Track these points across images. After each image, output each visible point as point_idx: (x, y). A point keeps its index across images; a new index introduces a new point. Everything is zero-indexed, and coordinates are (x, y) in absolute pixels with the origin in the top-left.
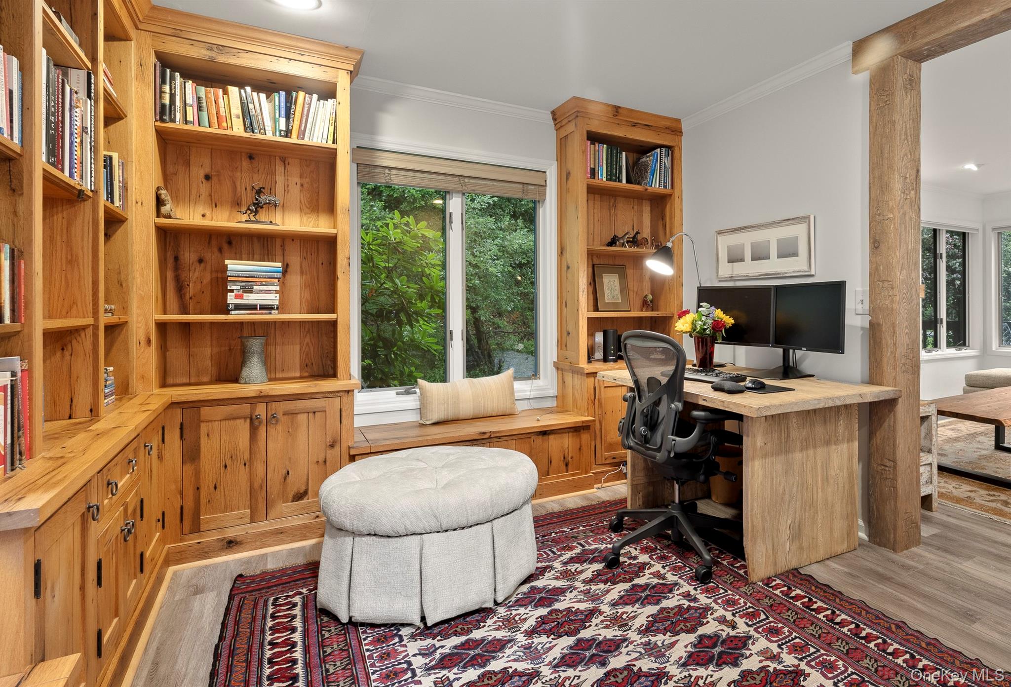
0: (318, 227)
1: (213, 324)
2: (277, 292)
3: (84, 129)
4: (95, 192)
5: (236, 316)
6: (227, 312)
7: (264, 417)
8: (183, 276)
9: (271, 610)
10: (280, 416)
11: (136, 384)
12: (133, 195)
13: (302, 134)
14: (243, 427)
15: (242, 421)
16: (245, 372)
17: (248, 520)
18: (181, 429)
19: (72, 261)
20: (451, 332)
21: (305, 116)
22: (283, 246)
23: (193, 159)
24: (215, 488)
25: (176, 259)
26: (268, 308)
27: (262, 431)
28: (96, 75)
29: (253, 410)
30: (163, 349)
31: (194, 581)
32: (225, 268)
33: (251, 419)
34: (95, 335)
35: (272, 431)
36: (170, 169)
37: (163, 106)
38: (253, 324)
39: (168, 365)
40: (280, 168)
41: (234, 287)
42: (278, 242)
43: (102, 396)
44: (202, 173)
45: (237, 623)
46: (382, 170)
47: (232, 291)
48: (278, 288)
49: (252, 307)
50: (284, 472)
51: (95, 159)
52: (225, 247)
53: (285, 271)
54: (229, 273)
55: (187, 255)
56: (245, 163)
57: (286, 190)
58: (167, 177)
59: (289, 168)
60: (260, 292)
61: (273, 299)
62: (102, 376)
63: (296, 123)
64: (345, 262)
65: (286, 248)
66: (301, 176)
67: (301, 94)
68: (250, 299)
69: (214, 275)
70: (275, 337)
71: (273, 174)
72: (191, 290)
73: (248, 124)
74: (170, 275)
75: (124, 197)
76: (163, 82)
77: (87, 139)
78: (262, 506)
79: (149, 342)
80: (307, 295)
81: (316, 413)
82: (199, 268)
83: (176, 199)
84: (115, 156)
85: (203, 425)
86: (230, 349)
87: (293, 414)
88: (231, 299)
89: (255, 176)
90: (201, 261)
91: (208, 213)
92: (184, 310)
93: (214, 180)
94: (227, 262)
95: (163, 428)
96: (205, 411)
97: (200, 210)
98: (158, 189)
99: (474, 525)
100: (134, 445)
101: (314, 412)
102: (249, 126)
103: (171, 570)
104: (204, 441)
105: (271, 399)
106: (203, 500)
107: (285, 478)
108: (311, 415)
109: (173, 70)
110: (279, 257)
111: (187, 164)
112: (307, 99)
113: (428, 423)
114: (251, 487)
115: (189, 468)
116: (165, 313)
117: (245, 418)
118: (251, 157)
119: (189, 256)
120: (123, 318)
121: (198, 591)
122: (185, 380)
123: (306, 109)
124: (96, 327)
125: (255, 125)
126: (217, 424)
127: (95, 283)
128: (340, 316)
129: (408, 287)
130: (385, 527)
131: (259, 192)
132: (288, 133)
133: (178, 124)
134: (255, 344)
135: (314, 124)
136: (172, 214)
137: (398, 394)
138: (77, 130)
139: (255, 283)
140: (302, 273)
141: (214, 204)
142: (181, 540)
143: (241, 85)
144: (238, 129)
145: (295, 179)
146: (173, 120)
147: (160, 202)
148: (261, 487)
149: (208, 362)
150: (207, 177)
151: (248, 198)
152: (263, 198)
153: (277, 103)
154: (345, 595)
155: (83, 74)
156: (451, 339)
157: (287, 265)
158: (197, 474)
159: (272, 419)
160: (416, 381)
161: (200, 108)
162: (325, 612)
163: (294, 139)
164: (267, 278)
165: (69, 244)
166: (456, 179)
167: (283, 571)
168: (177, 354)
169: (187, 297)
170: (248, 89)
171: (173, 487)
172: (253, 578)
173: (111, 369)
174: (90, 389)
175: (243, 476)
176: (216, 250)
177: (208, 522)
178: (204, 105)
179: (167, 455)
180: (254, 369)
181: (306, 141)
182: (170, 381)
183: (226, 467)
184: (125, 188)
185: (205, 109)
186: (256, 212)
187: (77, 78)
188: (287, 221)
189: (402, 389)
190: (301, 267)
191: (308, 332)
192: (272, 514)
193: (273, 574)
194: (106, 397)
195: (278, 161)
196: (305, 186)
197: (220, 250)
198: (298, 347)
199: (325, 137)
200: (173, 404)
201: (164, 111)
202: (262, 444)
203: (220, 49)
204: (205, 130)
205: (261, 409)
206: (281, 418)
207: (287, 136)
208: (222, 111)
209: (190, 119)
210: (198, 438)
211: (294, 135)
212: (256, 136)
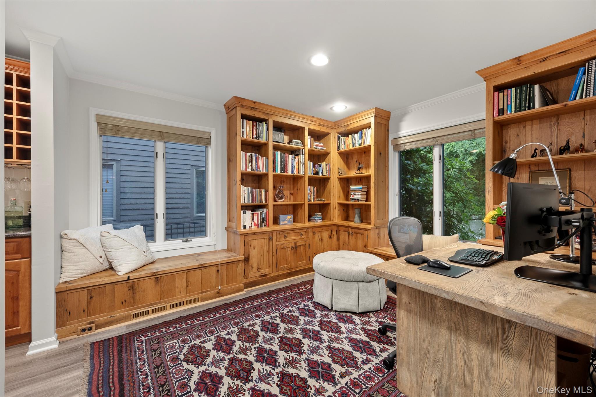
1: (348, 204)
2: (360, 195)
4: (304, 175)
5: (352, 202)
6: (350, 201)
7: (350, 232)
12: (333, 171)
13: (364, 143)
14: (347, 234)
18: (336, 232)
21: (365, 136)
23: (354, 157)
26: (358, 200)
27: (350, 236)
28: (304, 149)
29: (348, 230)
32: (350, 188)
34: (305, 206)
35: (352, 237)
37: (338, 146)
47: (352, 195)
49: (354, 199)
52: (350, 181)
54: (351, 190)
60: (357, 195)
61: (359, 197)
62: (307, 215)
63: (363, 140)
64: (373, 184)
67: (364, 130)
68: (356, 197)
69: (349, 190)
73: (353, 145)
75: (329, 172)
76: (338, 140)
84: (324, 163)
85: (340, 232)
87: (357, 233)
88: (351, 197)
94: (350, 186)
96: (340, 228)
98: (338, 168)
100: (303, 230)
108: (361, 235)
109: (340, 136)
111: (353, 159)
115: (338, 243)
116: (340, 201)
117: (347, 232)
120: (329, 202)
122: (341, 219)
123: (365, 134)
124: (304, 204)
126: (342, 232)
127: (304, 194)
128: (372, 203)
131: (359, 164)
133: (342, 150)
134: (357, 211)
135: (367, 139)
138: (299, 163)
139: (356, 192)
143: (351, 134)
144: (351, 147)
146: (340, 150)
149: (344, 214)
150: (356, 161)
152: (360, 166)
153: (359, 136)
157: (363, 186)
159: (352, 234)
163: (362, 146)
164: (359, 191)
166: (432, 140)
170: (353, 134)
176: (348, 183)
178: (345, 142)
181: (365, 145)
184: (329, 170)
185: (345, 144)
186: (360, 170)
199: (370, 142)
200: (334, 224)
201: (338, 148)
202: (350, 240)
203: (347, 126)
204: (346, 150)
205: (350, 230)
206: (354, 234)
207: (361, 145)
208: (348, 144)
209: (343, 148)
210: (339, 235)
211: (362, 144)
212: (355, 148)
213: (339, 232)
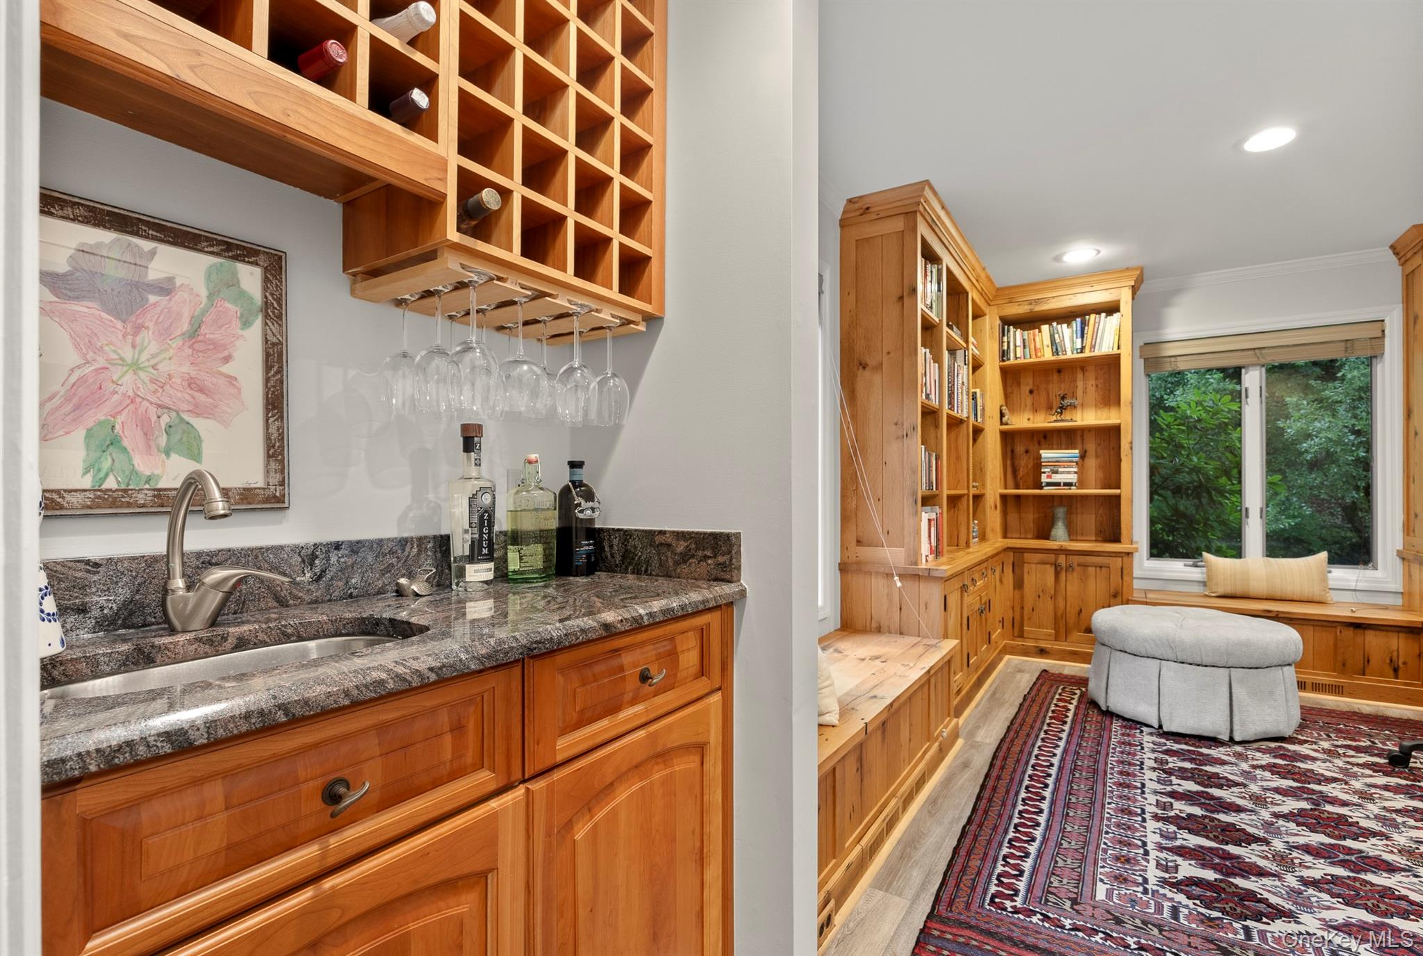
0: (1109, 419)
1: (1035, 496)
2: (1075, 473)
3: (963, 383)
4: (968, 418)
5: (1047, 490)
6: (1041, 488)
7: (1064, 565)
8: (1016, 462)
9: (1060, 691)
10: (1075, 566)
11: (989, 534)
12: (988, 413)
13: (1093, 347)
14: (1050, 570)
15: (1049, 566)
16: (1054, 532)
17: (1053, 638)
18: (1013, 565)
19: (958, 458)
20: (1247, 510)
21: (1095, 333)
22: (1082, 436)
23: (1022, 380)
24: (1033, 610)
25: (1013, 451)
26: (1069, 485)
27: (1063, 575)
28: (968, 350)
29: (1056, 559)
30: (1005, 513)
31: (1019, 666)
32: (1040, 457)
33: (1055, 566)
34: (968, 500)
35: (1069, 577)
36: (1009, 390)
37: (1003, 351)
38: (1061, 497)
39: (1008, 524)
40: (1080, 376)
41: (1046, 470)
42: (1079, 433)
43: (971, 537)
44: (1028, 389)
45: (1039, 690)
46: (1168, 359)
47: (1044, 473)
48: (1076, 470)
49: (1058, 484)
50: (1078, 609)
51: (968, 395)
52: (1042, 440)
53: (1083, 456)
54: (1043, 460)
55: (1019, 449)
56: (1055, 377)
57: (1085, 392)
58: (1007, 396)
59: (1087, 374)
60: (1063, 473)
61: (1073, 478)
62: (972, 525)
63: (1089, 340)
64: (1128, 446)
65: (1085, 437)
66: (1096, 379)
67: (1093, 316)
68: (1057, 478)
69: (1035, 461)
70: (1076, 508)
71: (1075, 381)
72: (1021, 473)
73: (1054, 350)
74: (1009, 463)
75: (983, 415)
76: (1003, 335)
77: (964, 388)
78: (1062, 631)
79: (996, 507)
80: (1101, 475)
81: (1103, 569)
82: (1025, 457)
83: (1012, 410)
84: (978, 391)
85: (1026, 565)
86: (1045, 516)
87: (1084, 566)
88: (1044, 479)
89: (1062, 385)
90: (1027, 452)
91: (1031, 417)
92: (1017, 487)
93: (1035, 392)
94: (1041, 452)
95: (1003, 563)
96: (1027, 556)
97: (1027, 415)
98: (1001, 406)
99: (1210, 666)
100: (985, 565)
101: (1101, 567)
102: (1056, 353)
103: (1007, 657)
104: (1026, 576)
105: (1069, 553)
106: (1026, 617)
107: (1079, 614)
108: (1098, 569)
109: (1009, 325)
110: (1079, 446)
111: (1019, 384)
112: (1097, 320)
113: (1213, 595)
114: (1055, 614)
115: (1017, 593)
116: (1006, 488)
117: (1051, 564)
118: (1059, 371)
119: (1020, 449)
120: (982, 492)
121: (1020, 671)
122: (1018, 536)
123: (1096, 326)
124: (968, 495)
125: (1059, 349)
126: (1034, 565)
127: (968, 470)
128: (1124, 491)
129: (1206, 463)
130: (1131, 647)
131: (1063, 398)
132: (1082, 350)
133: (1012, 361)
134: (1060, 512)
135: (1102, 338)
136: (1009, 422)
137: (1185, 565)
138: (960, 385)
139: (1060, 466)
140: (1097, 457)
141: (1035, 410)
142: (1013, 640)
143: (1050, 322)
144: (1048, 355)
145: (1092, 382)
146: (1009, 359)
147: (1002, 415)
148: (1062, 617)
149: (1032, 524)
150: (1031, 392)
151: (1056, 402)
152: (1066, 402)
153: (1075, 329)
154: (1104, 691)
155: (962, 351)
156: (1247, 516)
157: (1086, 451)
158: (1022, 597)
159: (1070, 568)
160: (1201, 555)
161: (1024, 347)
162: (1094, 704)
163: (1087, 354)
164: (1068, 463)
165: (957, 448)
166: (1252, 352)
167: (1073, 677)
168: (1013, 517)
169: (1019, 477)
170: (1055, 324)
171: (1008, 603)
172: (1053, 674)
173: (976, 522)
174: (966, 531)
175: (1049, 605)
176: (1036, 443)
177: (1029, 632)
178: (1027, 344)
179: (1004, 580)
180: (1060, 531)
181: (1097, 353)
182: (1009, 535)
183: (1039, 597)
184: (983, 409)
185: (1027, 346)
186: (1061, 413)
187: (960, 354)
188: (1085, 417)
189: (1190, 562)
190: (1096, 452)
191: (1102, 505)
192: (1071, 638)
193: (1066, 676)
194: (973, 538)
195: (1078, 369)
196: (1099, 386)
197: (1039, 443)
198: (1094, 517)
199: (1111, 346)
200: (1008, 548)
201: (1004, 355)
202: (1063, 585)
203: (1037, 301)
204: (1028, 361)
205: (1062, 560)
206: (1077, 568)
207: (1082, 352)
208: (1038, 345)
209: (1019, 356)
210: (1023, 574)
211: (1087, 350)
212: (1062, 357)
213: (1022, 567)
